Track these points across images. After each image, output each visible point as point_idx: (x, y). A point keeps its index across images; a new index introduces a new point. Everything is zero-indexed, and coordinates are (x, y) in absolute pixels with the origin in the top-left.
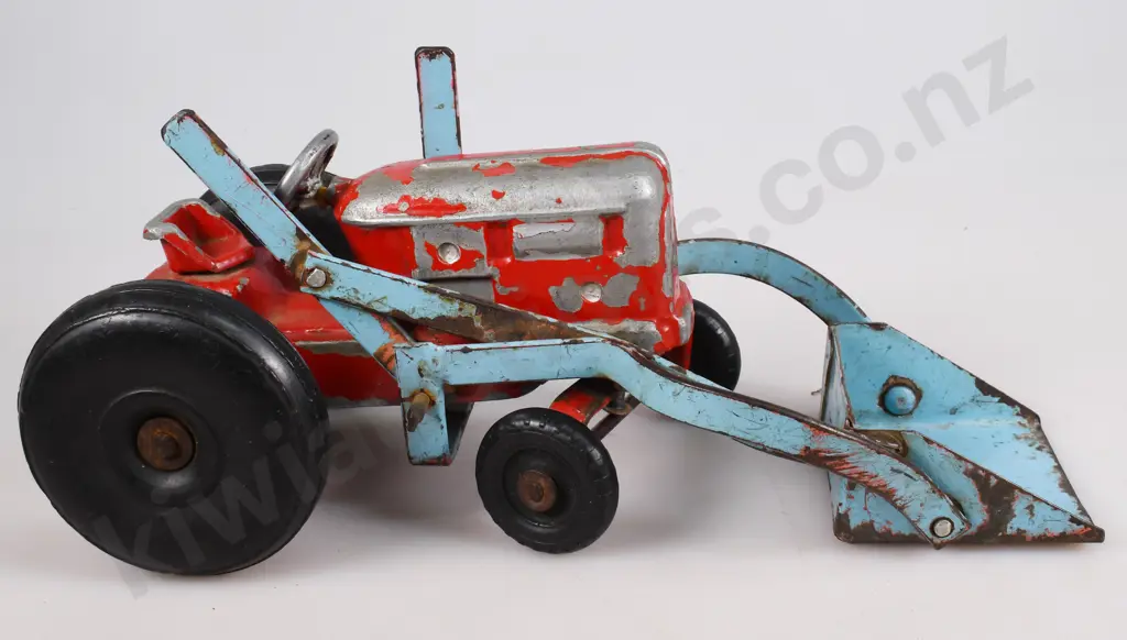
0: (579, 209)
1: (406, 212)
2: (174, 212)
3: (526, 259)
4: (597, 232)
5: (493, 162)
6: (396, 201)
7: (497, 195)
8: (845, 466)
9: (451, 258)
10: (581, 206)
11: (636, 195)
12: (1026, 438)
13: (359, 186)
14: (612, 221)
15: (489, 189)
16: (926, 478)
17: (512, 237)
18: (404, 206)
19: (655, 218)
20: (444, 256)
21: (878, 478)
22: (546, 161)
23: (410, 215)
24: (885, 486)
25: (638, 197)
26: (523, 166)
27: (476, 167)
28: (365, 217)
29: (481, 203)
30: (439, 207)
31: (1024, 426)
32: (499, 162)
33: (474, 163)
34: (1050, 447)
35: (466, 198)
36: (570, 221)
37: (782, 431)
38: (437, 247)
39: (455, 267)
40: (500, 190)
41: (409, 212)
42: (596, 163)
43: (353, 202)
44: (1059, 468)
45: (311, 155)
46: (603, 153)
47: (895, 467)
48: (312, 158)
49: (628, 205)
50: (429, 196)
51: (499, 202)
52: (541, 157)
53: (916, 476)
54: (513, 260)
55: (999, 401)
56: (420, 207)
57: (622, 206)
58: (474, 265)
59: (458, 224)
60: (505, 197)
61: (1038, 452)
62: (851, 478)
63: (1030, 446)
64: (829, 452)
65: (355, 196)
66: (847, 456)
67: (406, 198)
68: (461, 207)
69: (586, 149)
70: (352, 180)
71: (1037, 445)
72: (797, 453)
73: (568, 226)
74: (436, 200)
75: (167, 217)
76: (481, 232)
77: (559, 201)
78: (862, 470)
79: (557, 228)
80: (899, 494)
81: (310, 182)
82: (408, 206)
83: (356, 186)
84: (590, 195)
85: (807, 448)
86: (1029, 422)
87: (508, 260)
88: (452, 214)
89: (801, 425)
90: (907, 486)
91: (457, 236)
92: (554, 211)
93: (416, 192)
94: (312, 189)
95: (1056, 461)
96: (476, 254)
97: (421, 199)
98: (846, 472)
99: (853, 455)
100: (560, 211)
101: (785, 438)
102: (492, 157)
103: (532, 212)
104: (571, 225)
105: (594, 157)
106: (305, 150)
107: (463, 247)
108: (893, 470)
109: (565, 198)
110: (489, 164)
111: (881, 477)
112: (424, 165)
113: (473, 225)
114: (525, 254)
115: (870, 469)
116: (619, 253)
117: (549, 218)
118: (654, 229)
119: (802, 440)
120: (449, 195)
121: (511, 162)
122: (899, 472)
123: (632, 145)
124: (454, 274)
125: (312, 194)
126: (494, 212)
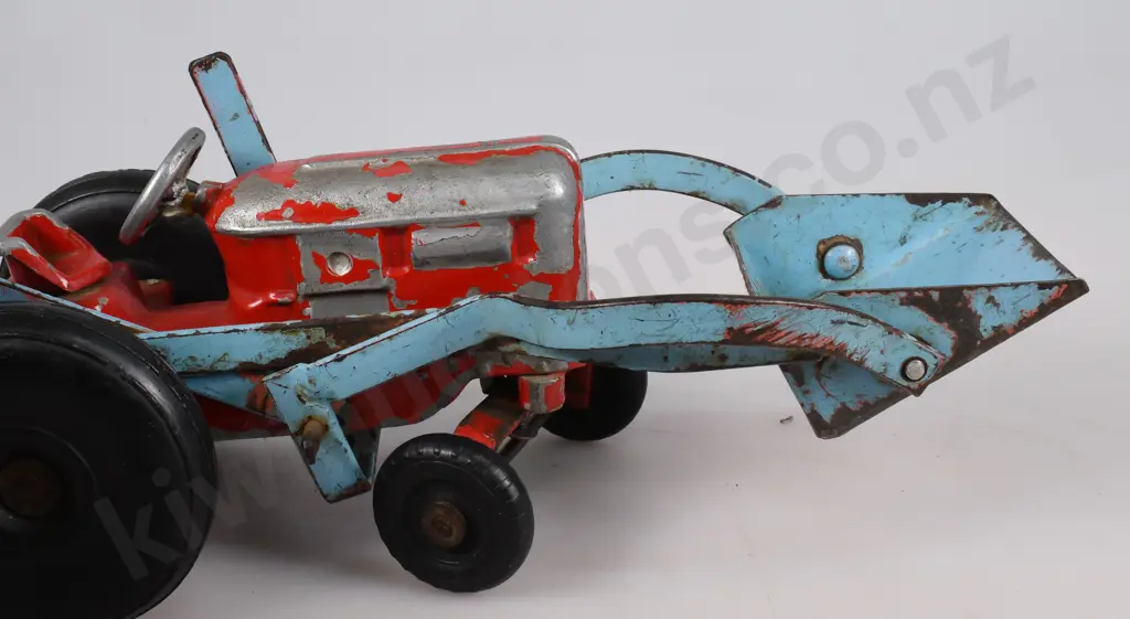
0: (485, 212)
1: (290, 218)
2: (19, 224)
3: (427, 268)
4: (505, 235)
5: (384, 161)
6: (278, 207)
7: (394, 198)
8: (778, 335)
9: (343, 270)
10: (487, 208)
11: (548, 194)
12: (988, 224)
13: (234, 191)
14: (523, 224)
15: (383, 190)
16: (875, 321)
17: (410, 244)
18: (289, 212)
19: (569, 220)
20: (334, 267)
21: (820, 338)
22: (442, 158)
23: (296, 222)
24: (832, 343)
25: (550, 198)
26: (421, 164)
27: (366, 167)
28: (244, 226)
29: (375, 207)
30: (328, 212)
31: (982, 213)
32: (392, 161)
33: (363, 162)
34: (1014, 220)
35: (357, 201)
36: (475, 225)
37: (697, 321)
38: (326, 257)
39: (347, 279)
40: (396, 192)
41: (294, 219)
42: (501, 161)
43: (228, 210)
44: (1029, 237)
45: (180, 157)
46: (507, 149)
47: (835, 318)
48: (181, 161)
49: (540, 206)
50: (316, 200)
51: (396, 206)
52: (438, 155)
53: (863, 322)
54: (411, 269)
55: (943, 204)
56: (305, 212)
57: (534, 207)
58: (368, 276)
59: (351, 230)
60: (402, 200)
61: (1005, 232)
62: (790, 347)
63: (994, 230)
64: (756, 326)
65: (231, 202)
66: (777, 323)
67: (289, 203)
68: (353, 212)
69: (488, 144)
70: (223, 184)
71: (1001, 227)
72: (721, 338)
73: (473, 231)
74: (324, 205)
75: (12, 230)
76: (376, 240)
77: (463, 203)
78: (799, 333)
79: (460, 233)
80: (851, 348)
81: (176, 188)
82: (292, 212)
83: (230, 191)
84: (498, 194)
85: (730, 330)
86: (985, 207)
87: (406, 269)
88: (343, 220)
89: (712, 306)
90: (857, 336)
91: (348, 245)
92: (456, 214)
93: (301, 196)
94: (178, 195)
95: (1024, 230)
96: (371, 264)
97: (308, 204)
98: (781, 341)
99: (782, 319)
100: (465, 214)
101: (702, 327)
102: (384, 155)
103: (433, 216)
104: (477, 229)
105: (498, 153)
106: (174, 151)
107: (356, 257)
108: (833, 322)
109: (470, 199)
110: (380, 163)
111: (824, 333)
112: (307, 166)
113: (367, 231)
114: (424, 262)
115: (808, 330)
116: (531, 259)
117: (452, 222)
118: (567, 230)
119: (723, 322)
120: (338, 198)
121: (405, 161)
122: (842, 322)
123: (539, 139)
124: (345, 287)
125: (178, 200)
126: (391, 216)
